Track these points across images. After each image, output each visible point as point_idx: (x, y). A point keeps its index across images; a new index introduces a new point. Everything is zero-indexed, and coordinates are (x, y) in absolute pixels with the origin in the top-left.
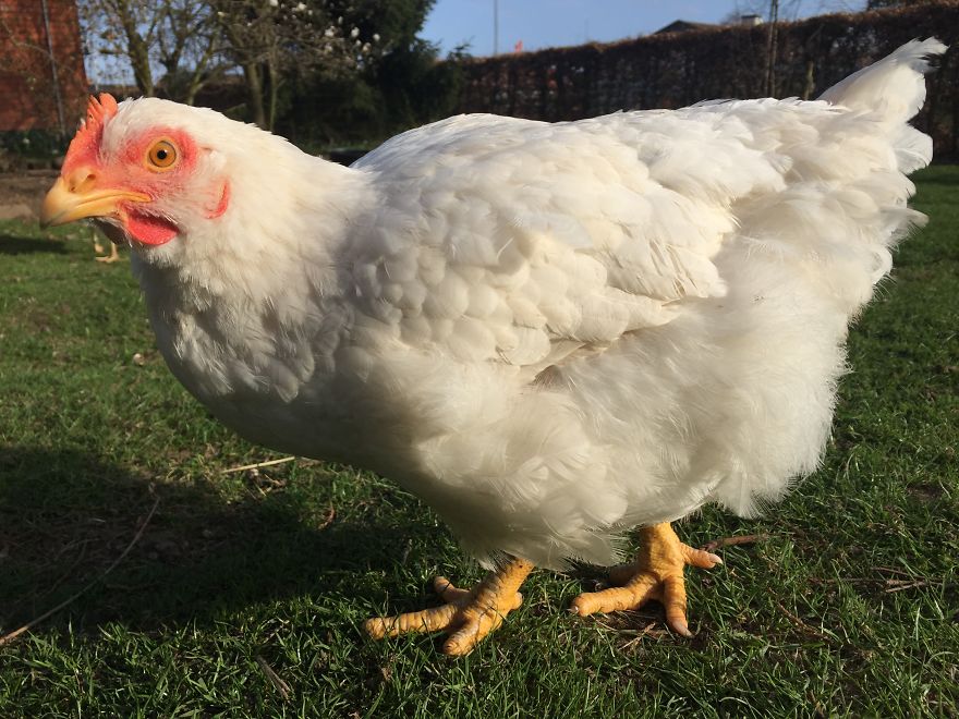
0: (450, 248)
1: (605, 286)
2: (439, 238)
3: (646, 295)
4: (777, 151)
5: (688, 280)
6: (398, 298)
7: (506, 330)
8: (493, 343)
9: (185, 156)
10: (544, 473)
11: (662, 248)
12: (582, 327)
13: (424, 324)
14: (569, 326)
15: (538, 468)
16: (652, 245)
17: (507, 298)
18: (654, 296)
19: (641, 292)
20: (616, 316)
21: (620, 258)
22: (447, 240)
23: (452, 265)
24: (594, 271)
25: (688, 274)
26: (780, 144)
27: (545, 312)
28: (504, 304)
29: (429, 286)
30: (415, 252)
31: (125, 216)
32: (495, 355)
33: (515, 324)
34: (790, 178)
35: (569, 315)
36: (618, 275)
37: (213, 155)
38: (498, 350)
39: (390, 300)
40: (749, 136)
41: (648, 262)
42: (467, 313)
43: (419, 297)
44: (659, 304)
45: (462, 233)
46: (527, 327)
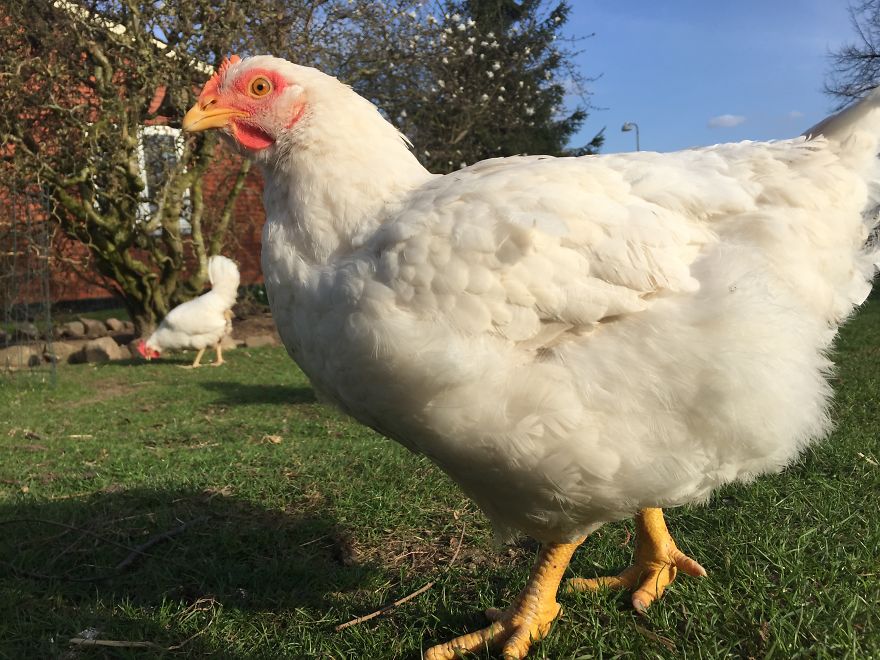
0: (456, 239)
1: (588, 276)
2: (447, 229)
3: (624, 285)
4: (751, 179)
5: (661, 275)
6: (411, 278)
7: (501, 307)
8: (489, 317)
9: (275, 88)
10: (539, 431)
11: (638, 246)
12: (566, 309)
13: (432, 298)
14: (555, 307)
15: (534, 425)
16: (629, 244)
17: (502, 280)
18: (630, 286)
19: (618, 283)
20: (597, 302)
21: (600, 253)
22: (454, 232)
23: (457, 251)
24: (578, 262)
25: (660, 270)
26: (752, 173)
27: (535, 294)
28: (499, 285)
29: (436, 267)
30: (427, 241)
31: (235, 127)
32: (492, 328)
33: (508, 302)
34: (761, 201)
35: (557, 298)
36: (599, 268)
37: (293, 87)
38: (494, 323)
39: (404, 279)
40: (725, 166)
41: (624, 257)
42: (467, 290)
43: (428, 276)
44: (635, 294)
45: (466, 226)
46: (519, 305)
